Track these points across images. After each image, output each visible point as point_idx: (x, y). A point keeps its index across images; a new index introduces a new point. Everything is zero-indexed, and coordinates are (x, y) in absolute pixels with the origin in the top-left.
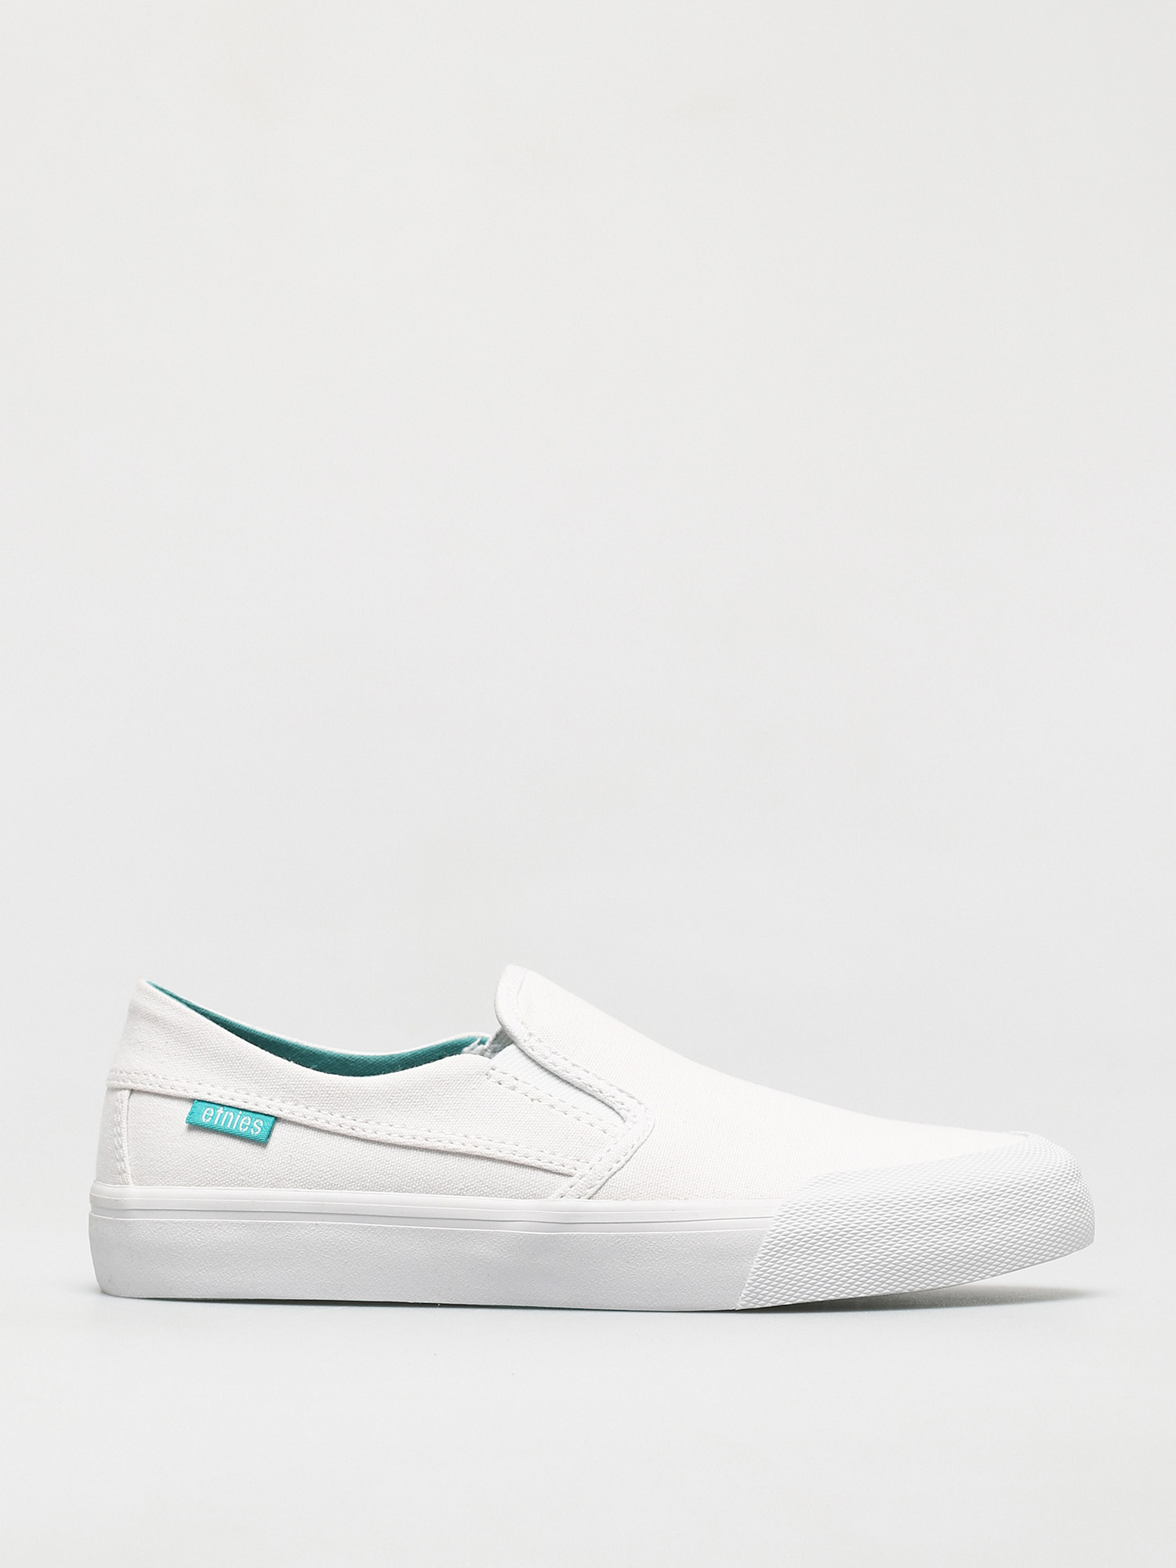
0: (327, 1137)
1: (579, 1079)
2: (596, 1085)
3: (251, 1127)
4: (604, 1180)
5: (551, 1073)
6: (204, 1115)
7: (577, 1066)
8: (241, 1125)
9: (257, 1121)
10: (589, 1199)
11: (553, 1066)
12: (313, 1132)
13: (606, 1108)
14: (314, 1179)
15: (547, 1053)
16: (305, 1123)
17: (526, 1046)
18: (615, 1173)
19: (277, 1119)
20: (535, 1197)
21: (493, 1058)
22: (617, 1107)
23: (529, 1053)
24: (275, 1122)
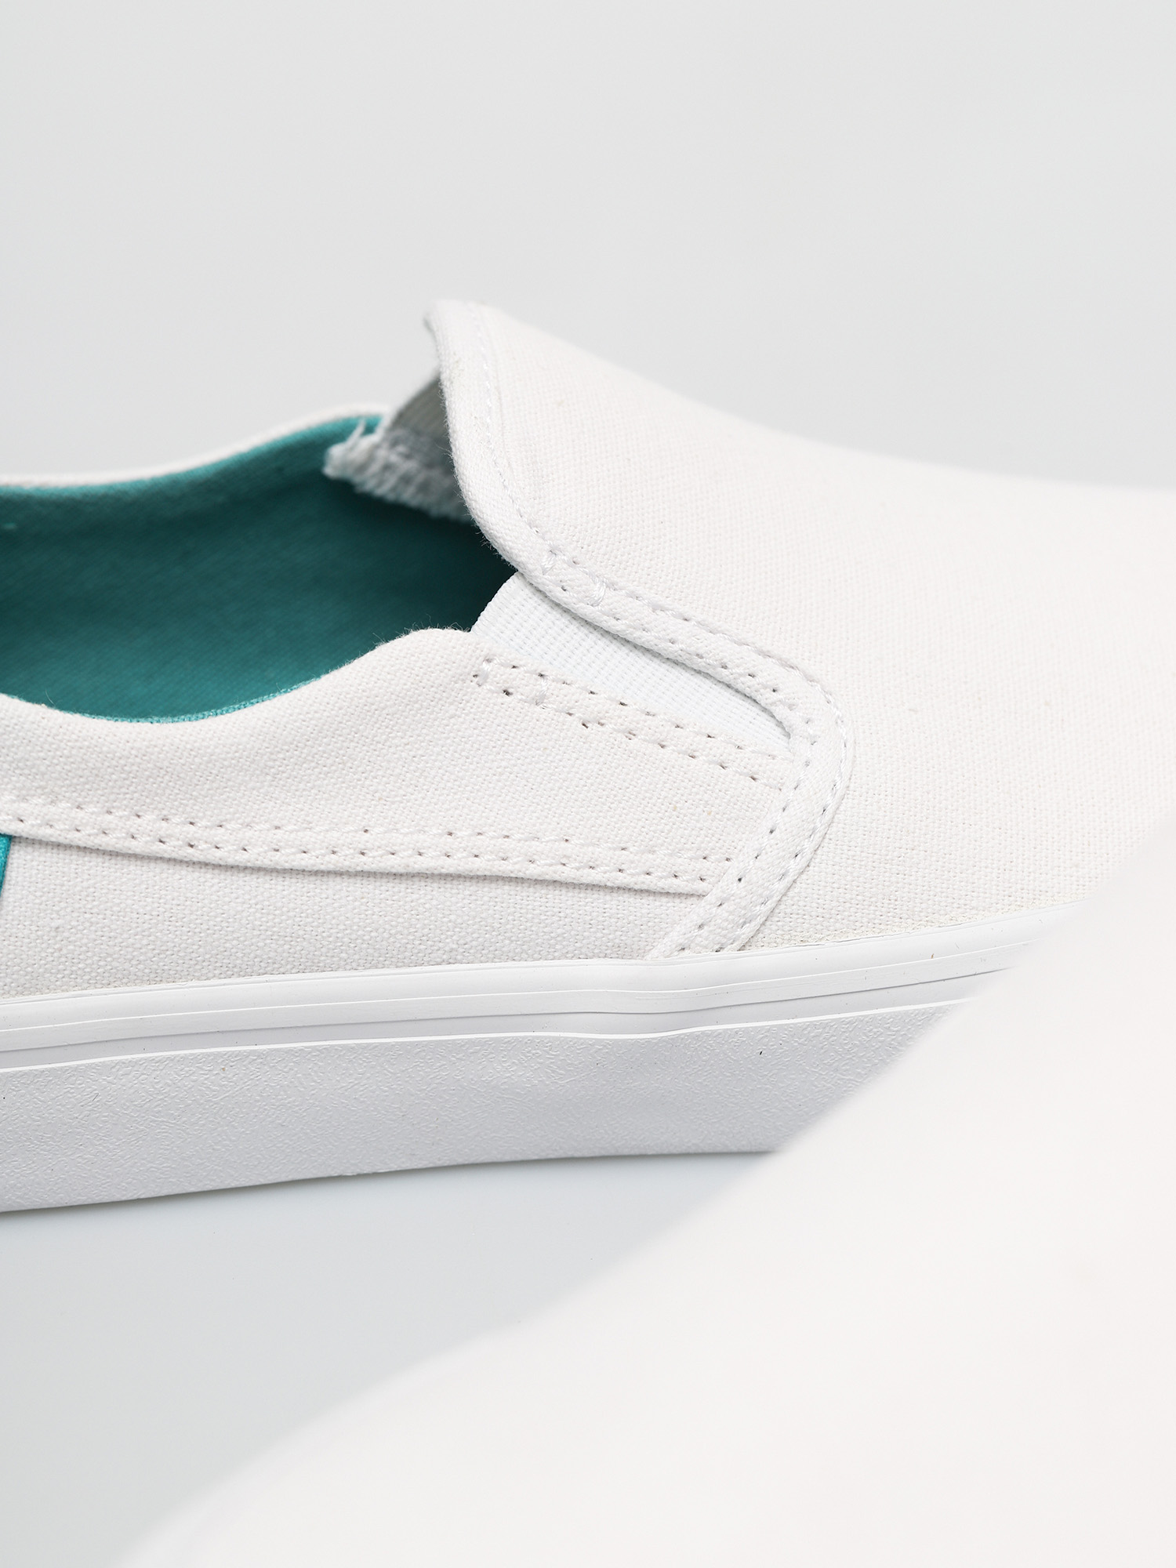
0: (133, 868)
2: (713, 648)
4: (770, 904)
5: (606, 633)
10: (744, 949)
11: (614, 622)
12: (100, 860)
13: (737, 700)
14: (115, 964)
15: (598, 591)
16: (79, 843)
17: (547, 582)
18: (794, 881)
19: (10, 838)
20: (622, 951)
21: (475, 627)
22: (768, 697)
23: (558, 594)
24: (7, 850)
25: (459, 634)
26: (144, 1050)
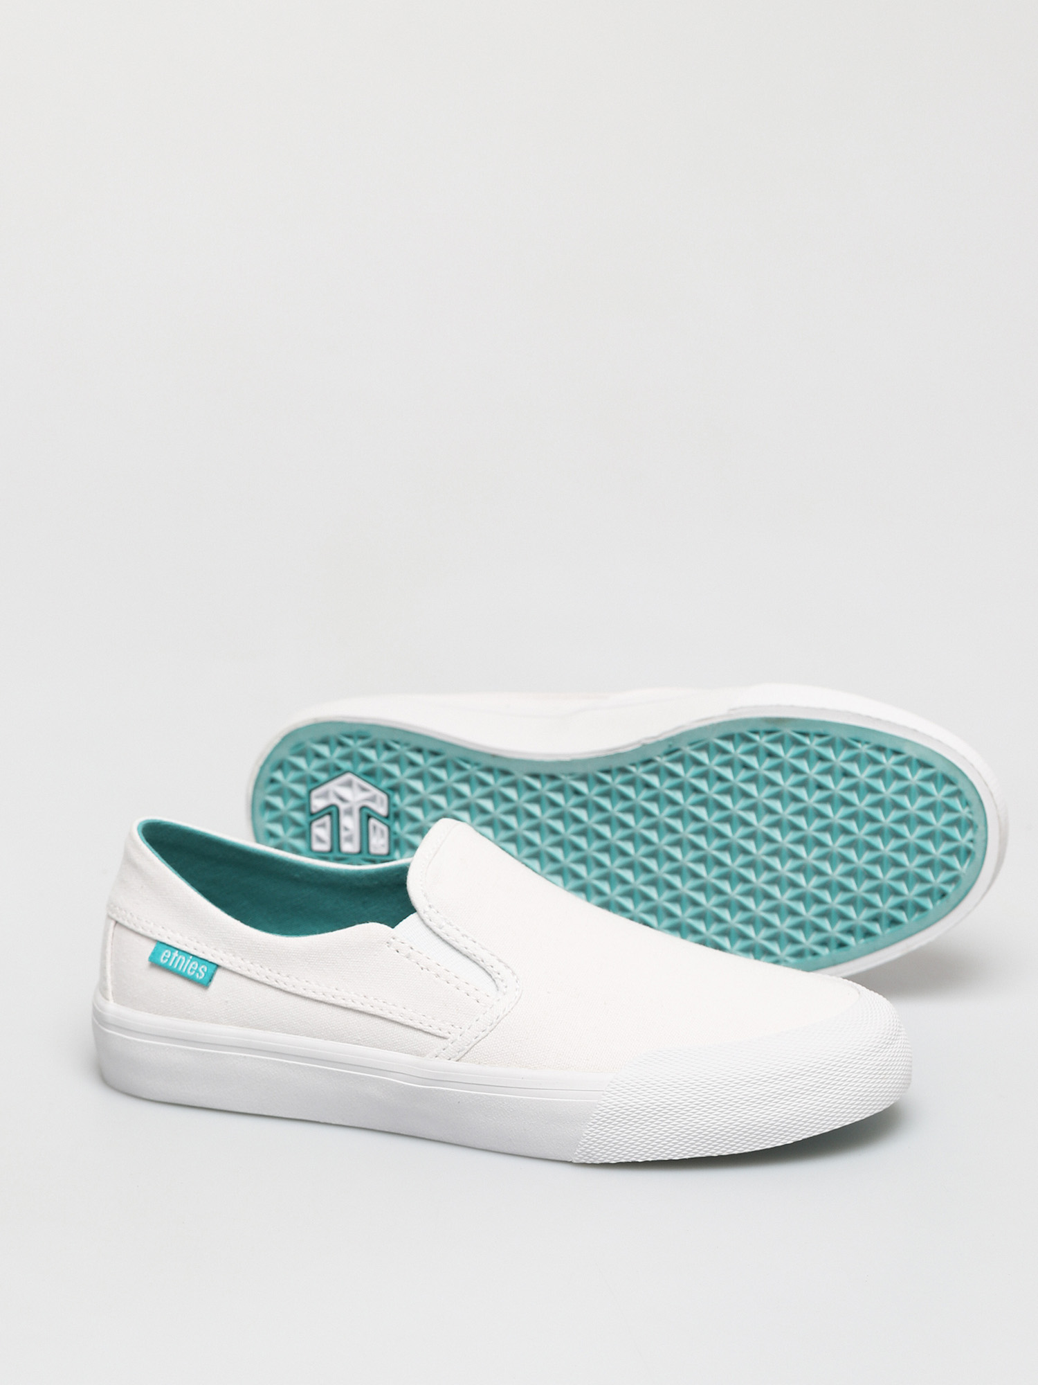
1: (466, 948)
2: (481, 954)
3: (197, 971)
4: (470, 1046)
5: (444, 940)
6: (162, 957)
7: (467, 936)
8: (189, 969)
9: (202, 967)
10: (457, 1061)
13: (485, 975)
14: (244, 1019)
15: (443, 924)
16: (240, 972)
17: (425, 917)
18: (480, 1040)
19: (218, 966)
20: (418, 1054)
21: (396, 927)
22: (495, 975)
23: (427, 921)
24: (216, 969)
25: (390, 928)
26: (250, 1054)
